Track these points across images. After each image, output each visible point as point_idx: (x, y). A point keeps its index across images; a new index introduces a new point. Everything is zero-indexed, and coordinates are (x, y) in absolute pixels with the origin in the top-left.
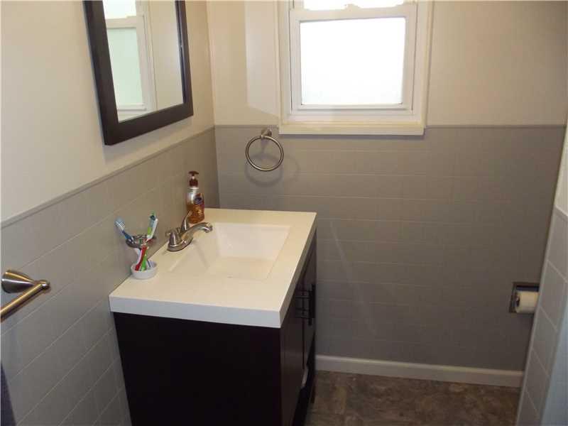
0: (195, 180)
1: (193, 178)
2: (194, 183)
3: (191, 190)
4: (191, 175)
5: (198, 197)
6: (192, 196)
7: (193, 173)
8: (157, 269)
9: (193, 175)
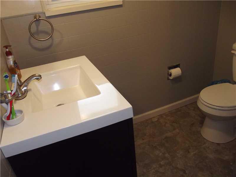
0: (9, 51)
1: (7, 50)
2: (9, 54)
3: (9, 59)
4: (5, 48)
5: (15, 62)
6: (11, 63)
7: (6, 47)
8: (24, 114)
9: (7, 48)
